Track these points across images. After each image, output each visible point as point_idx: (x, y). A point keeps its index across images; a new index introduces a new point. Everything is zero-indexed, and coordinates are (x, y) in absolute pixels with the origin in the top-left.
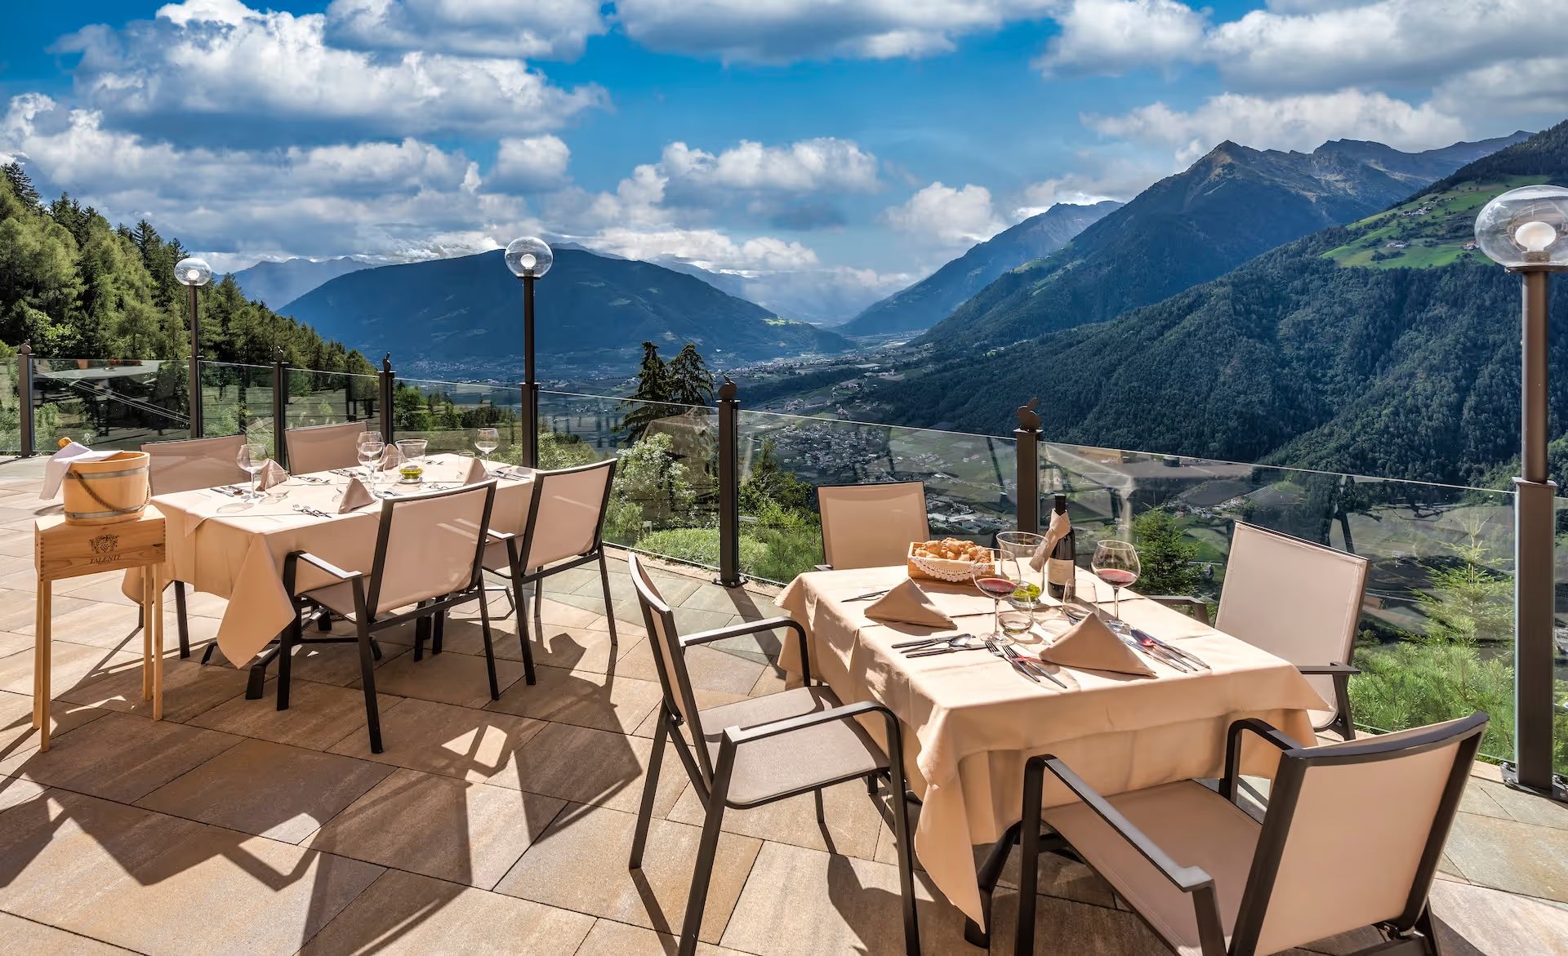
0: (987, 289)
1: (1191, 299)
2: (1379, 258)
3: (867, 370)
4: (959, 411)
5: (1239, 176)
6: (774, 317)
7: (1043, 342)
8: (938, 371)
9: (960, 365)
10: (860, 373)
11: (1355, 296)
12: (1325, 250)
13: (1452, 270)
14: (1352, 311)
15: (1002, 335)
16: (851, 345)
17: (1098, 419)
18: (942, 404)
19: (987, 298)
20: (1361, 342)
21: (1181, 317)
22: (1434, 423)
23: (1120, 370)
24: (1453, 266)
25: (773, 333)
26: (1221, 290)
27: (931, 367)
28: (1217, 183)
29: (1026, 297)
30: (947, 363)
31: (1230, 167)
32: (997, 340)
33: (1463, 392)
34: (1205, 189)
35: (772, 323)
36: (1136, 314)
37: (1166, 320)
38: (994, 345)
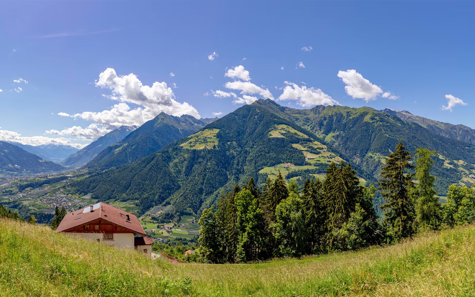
0: (103, 151)
1: (153, 156)
2: (191, 146)
3: (69, 177)
4: (95, 190)
5: (165, 122)
6: (41, 159)
7: (117, 168)
8: (89, 177)
9: (95, 175)
10: (66, 178)
11: (186, 156)
12: (181, 144)
13: (204, 150)
14: (185, 160)
15: (107, 166)
16: (64, 168)
17: (130, 191)
18: (90, 188)
19: (103, 154)
20: (187, 167)
21: (151, 161)
22: (199, 188)
23: (136, 176)
24: (203, 149)
25: (41, 164)
26: (159, 154)
27: (87, 176)
28: (160, 124)
29: (113, 154)
30: (92, 175)
31: (163, 119)
32: (105, 167)
33: (204, 179)
34: (157, 125)
35: (41, 161)
36: (141, 160)
37: (147, 162)
38: (104, 169)
